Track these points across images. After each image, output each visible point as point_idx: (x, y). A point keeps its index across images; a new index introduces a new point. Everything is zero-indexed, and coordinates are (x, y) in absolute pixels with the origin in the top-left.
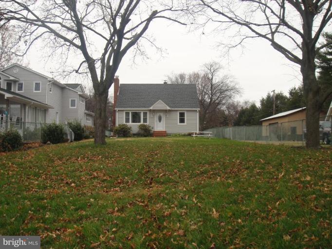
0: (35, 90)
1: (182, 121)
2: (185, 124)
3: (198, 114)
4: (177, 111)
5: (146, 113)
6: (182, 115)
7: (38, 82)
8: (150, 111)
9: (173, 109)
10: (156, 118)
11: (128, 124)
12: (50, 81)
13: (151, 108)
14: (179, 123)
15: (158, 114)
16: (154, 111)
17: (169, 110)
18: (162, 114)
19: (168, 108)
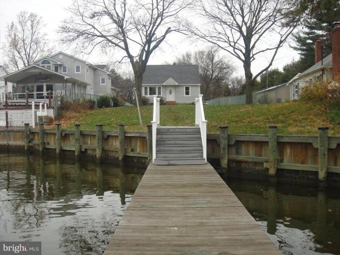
0: (77, 71)
1: (187, 93)
2: (190, 95)
3: (199, 88)
4: (184, 86)
5: (160, 88)
6: (187, 89)
7: (78, 65)
8: (163, 86)
9: (180, 85)
10: (168, 92)
11: (146, 96)
12: (87, 65)
13: (164, 84)
14: (185, 95)
15: (169, 88)
16: (166, 86)
17: (178, 86)
18: (172, 89)
19: (177, 84)
